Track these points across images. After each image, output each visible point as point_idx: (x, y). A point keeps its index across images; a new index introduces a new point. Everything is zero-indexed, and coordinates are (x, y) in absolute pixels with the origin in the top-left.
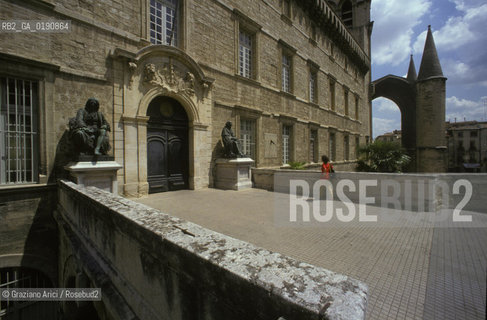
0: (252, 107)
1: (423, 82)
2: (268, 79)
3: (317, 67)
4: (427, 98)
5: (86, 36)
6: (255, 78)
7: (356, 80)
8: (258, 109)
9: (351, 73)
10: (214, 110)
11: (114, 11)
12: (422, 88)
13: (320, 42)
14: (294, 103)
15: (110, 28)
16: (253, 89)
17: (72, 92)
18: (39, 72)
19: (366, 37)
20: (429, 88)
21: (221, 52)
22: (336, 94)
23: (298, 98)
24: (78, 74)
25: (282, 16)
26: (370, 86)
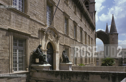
0: (67, 45)
1: (112, 34)
2: (71, 35)
3: (82, 29)
4: (113, 40)
5: (35, 24)
6: (68, 34)
7: (92, 33)
8: (69, 45)
9: (90, 30)
10: (60, 46)
11: (40, 16)
12: (111, 36)
13: (83, 20)
14: (77, 42)
15: (39, 21)
16: (68, 38)
17: (32, 42)
18: (27, 37)
19: (94, 16)
20: (113, 37)
21: (61, 26)
22: (87, 39)
23: (78, 41)
24: (34, 36)
25: (74, 12)
26: (95, 35)
